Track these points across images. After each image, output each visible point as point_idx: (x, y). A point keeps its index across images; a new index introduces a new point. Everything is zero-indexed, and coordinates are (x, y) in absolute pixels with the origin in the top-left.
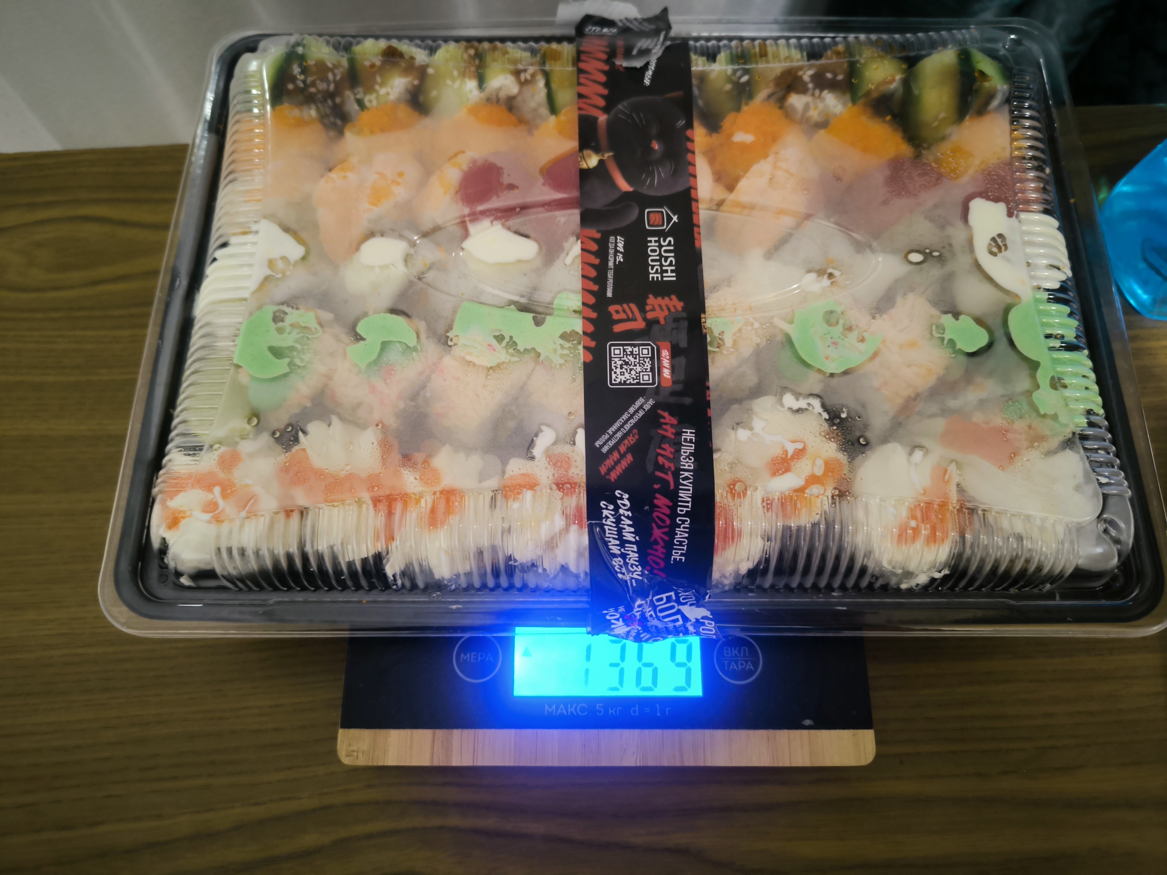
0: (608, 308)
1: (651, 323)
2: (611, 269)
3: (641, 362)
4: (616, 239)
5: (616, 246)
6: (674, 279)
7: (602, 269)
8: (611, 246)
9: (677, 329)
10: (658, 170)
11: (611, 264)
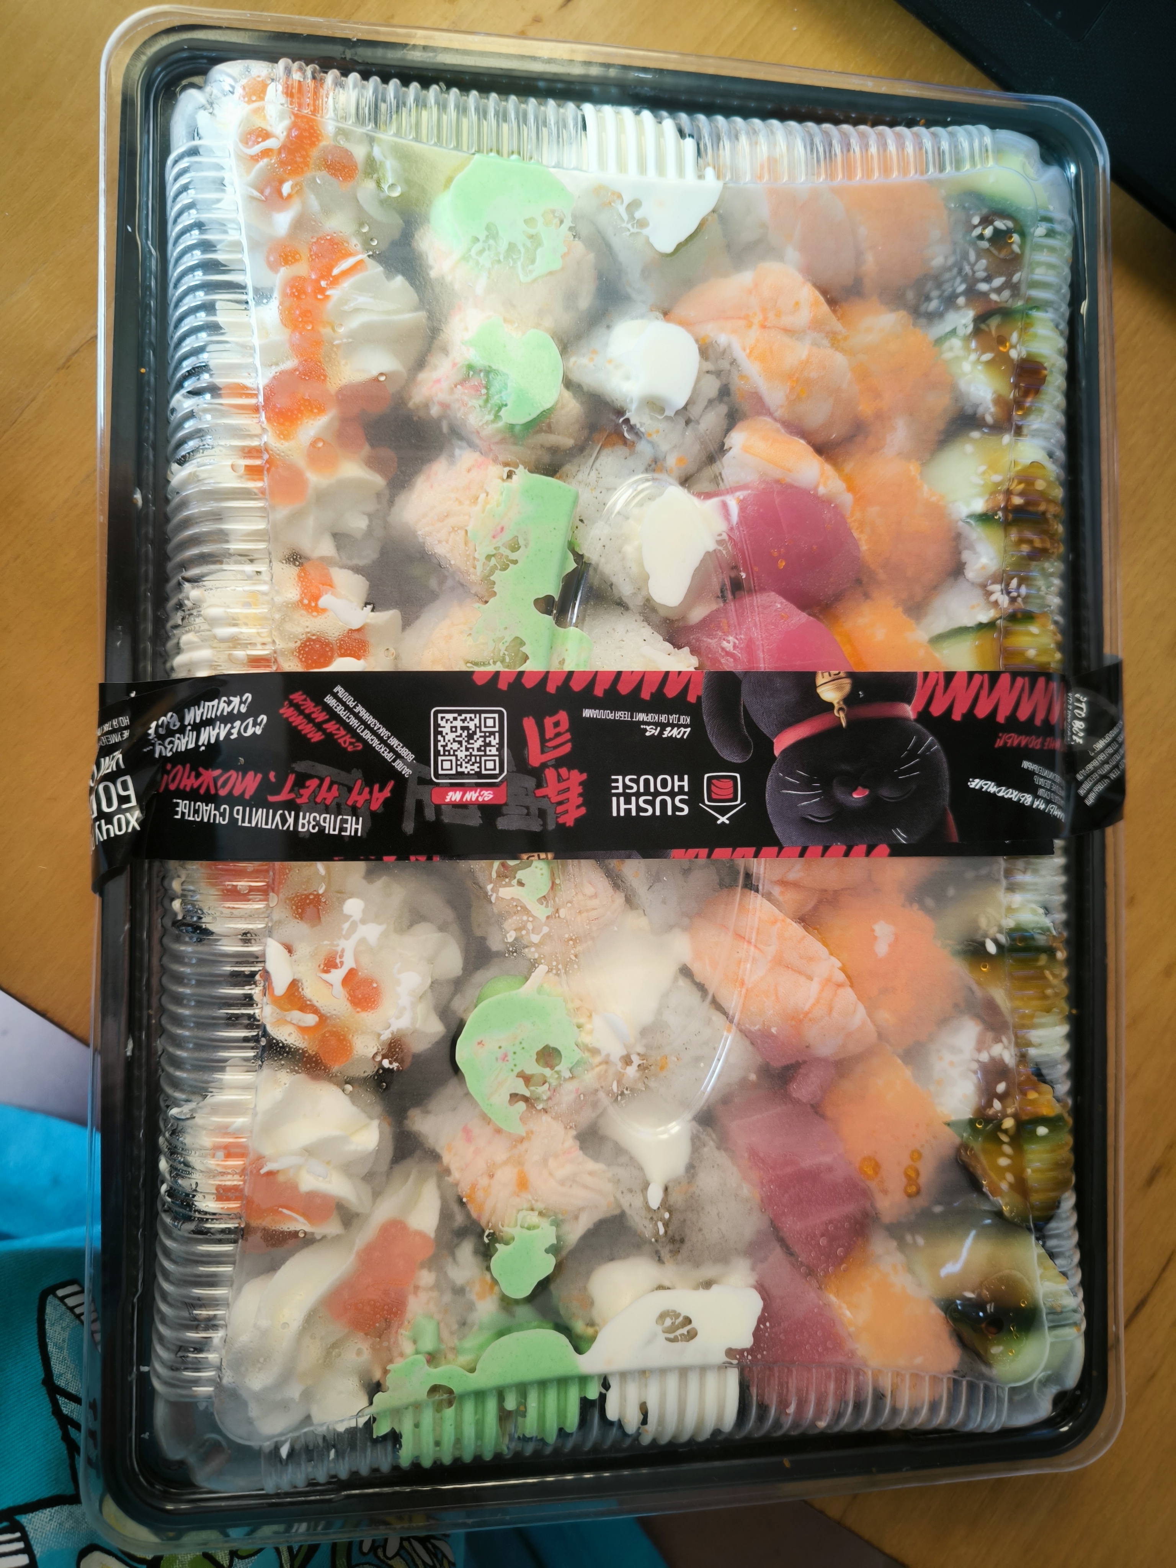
0: (564, 710)
1: (537, 774)
2: (632, 717)
3: (473, 758)
4: (686, 726)
5: (673, 726)
6: (615, 814)
7: (633, 702)
8: (673, 718)
9: (528, 814)
10: (814, 796)
11: (641, 717)
